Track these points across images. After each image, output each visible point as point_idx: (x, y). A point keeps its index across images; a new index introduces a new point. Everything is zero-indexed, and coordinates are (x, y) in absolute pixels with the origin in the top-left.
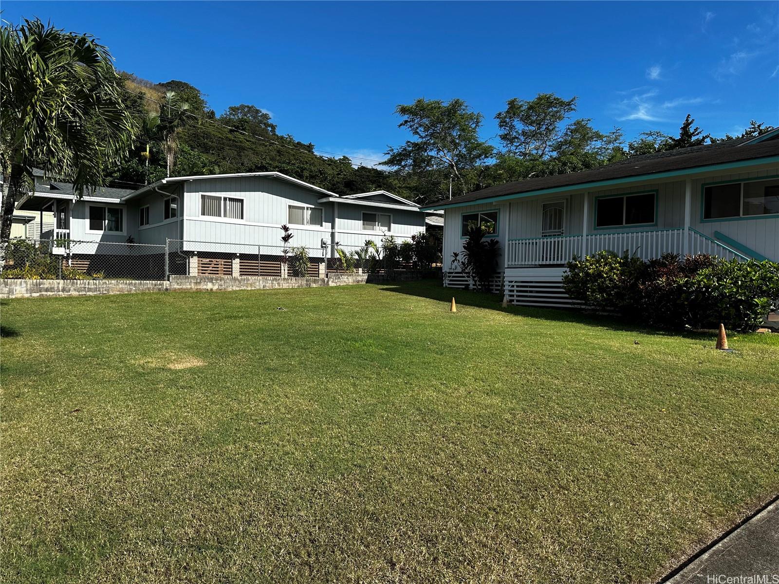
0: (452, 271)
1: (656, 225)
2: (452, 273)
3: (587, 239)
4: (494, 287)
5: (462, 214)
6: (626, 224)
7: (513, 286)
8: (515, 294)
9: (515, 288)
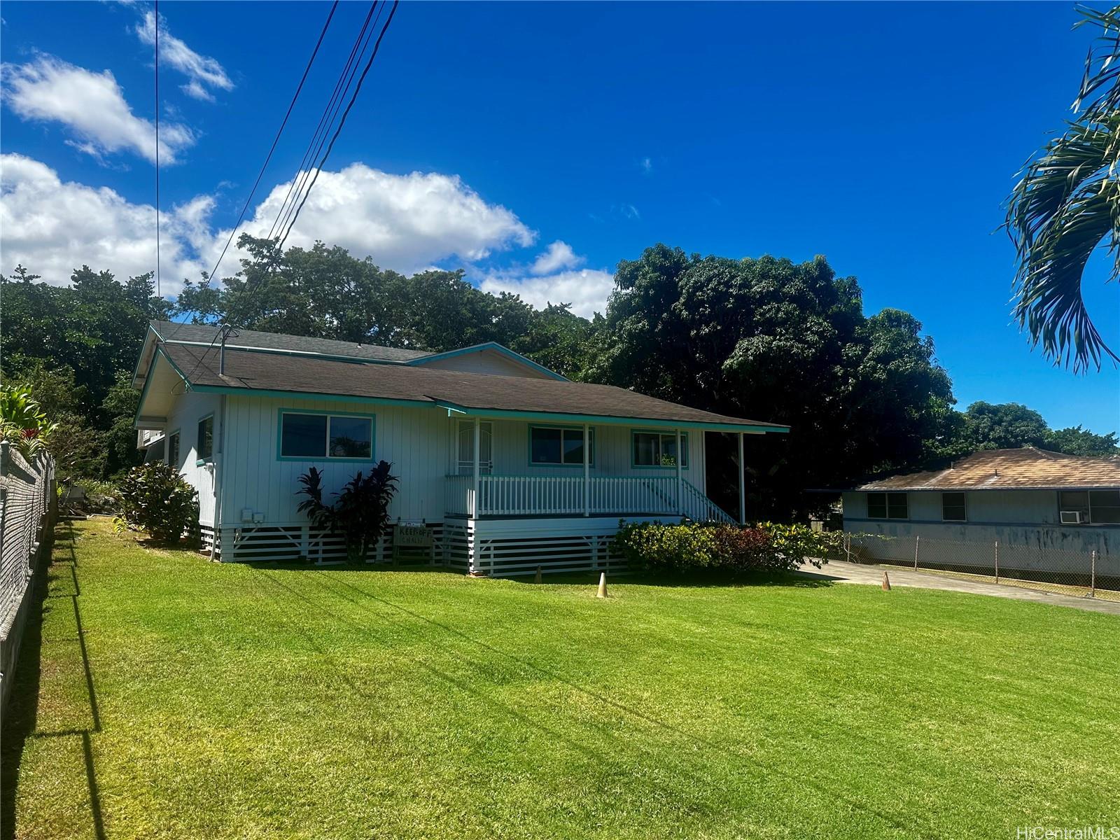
0: (253, 526)
2: (250, 530)
5: (280, 410)
6: (564, 462)
7: (488, 549)
8: (492, 560)
9: (492, 552)
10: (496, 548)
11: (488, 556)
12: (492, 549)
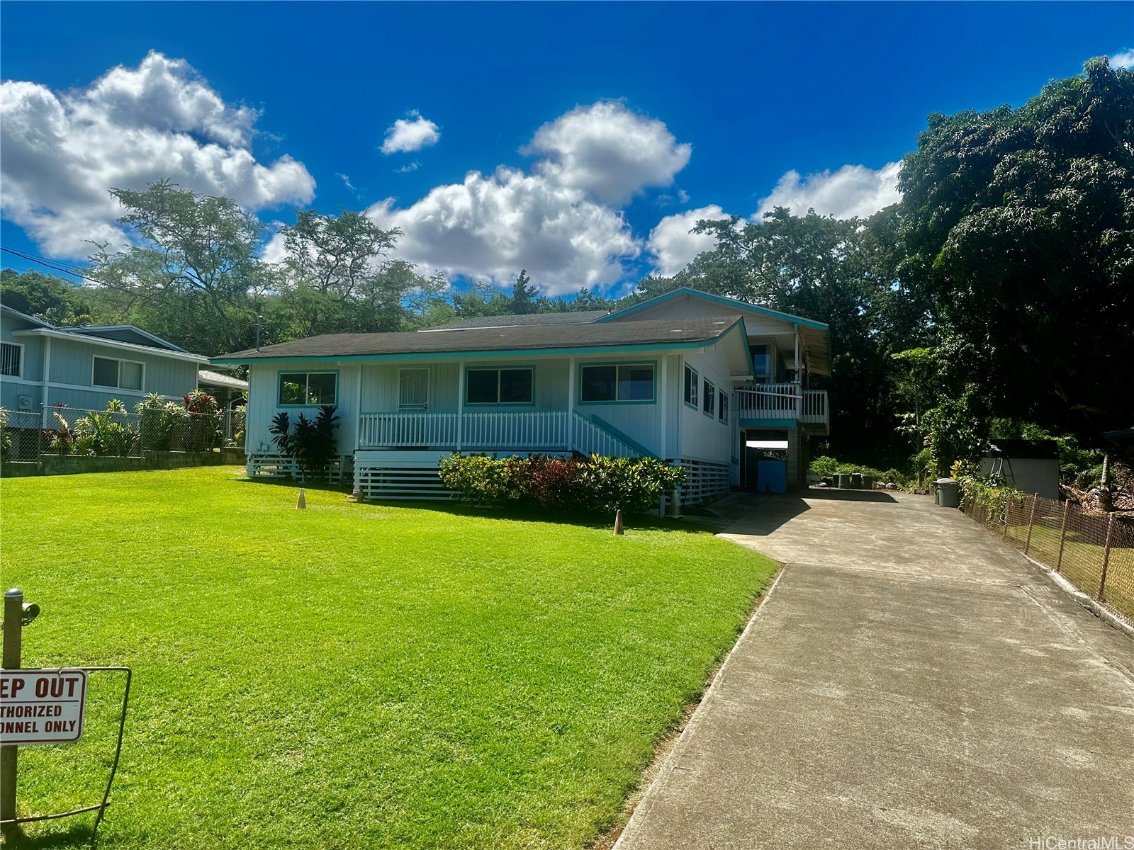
0: (262, 453)
1: (533, 405)
2: (262, 456)
3: (463, 417)
4: (331, 477)
5: (279, 372)
6: (501, 401)
7: (367, 475)
8: (369, 484)
9: (370, 478)
10: (373, 475)
11: (366, 481)
12: (370, 475)
